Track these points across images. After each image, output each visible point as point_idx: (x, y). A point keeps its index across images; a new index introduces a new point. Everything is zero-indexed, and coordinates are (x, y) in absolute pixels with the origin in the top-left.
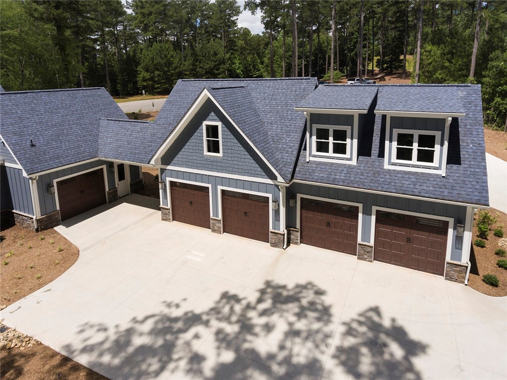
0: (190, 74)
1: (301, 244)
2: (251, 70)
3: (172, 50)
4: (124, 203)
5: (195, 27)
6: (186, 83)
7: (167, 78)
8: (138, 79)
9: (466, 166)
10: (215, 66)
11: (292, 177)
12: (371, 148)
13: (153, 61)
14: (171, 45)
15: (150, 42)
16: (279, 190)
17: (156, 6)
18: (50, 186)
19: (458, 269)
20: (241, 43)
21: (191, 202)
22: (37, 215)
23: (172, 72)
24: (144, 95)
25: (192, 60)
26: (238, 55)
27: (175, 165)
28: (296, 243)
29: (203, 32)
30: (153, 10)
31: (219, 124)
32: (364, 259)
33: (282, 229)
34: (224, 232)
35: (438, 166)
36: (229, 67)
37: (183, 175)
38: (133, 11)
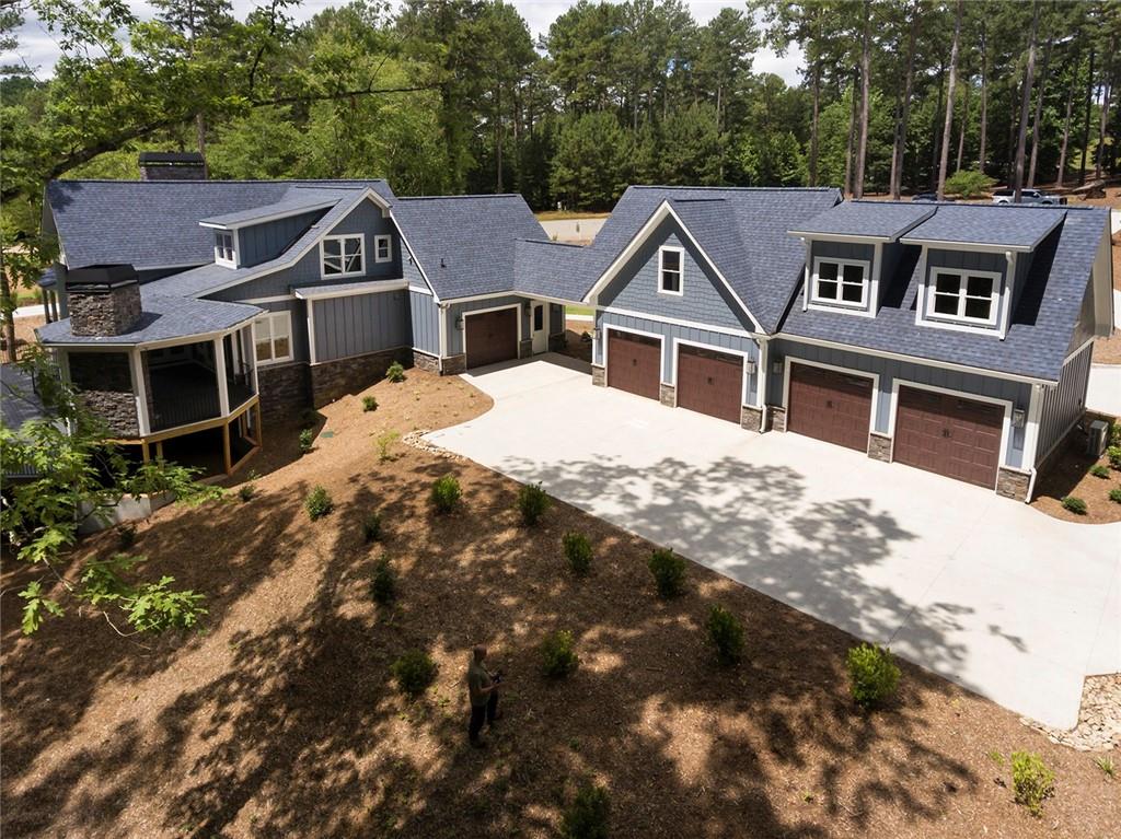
0: (648, 172)
1: (789, 432)
2: (777, 165)
3: (616, 127)
4: (541, 362)
5: (663, 78)
6: (639, 191)
7: (603, 180)
8: (551, 181)
9: (1042, 327)
10: (697, 158)
11: (779, 329)
12: (903, 296)
13: (580, 147)
14: (615, 116)
15: (578, 109)
16: (758, 345)
17: (594, 44)
18: (459, 319)
19: (1016, 479)
20: (759, 107)
21: (635, 361)
22: (443, 354)
23: (613, 168)
24: (560, 211)
25: (653, 145)
26: (752, 134)
27: (617, 306)
28: (781, 429)
29: (680, 87)
30: (586, 50)
31: (681, 250)
32: (878, 458)
33: (760, 403)
34: (678, 406)
35: (995, 324)
36: (726, 160)
37: (627, 320)
38: (550, 52)
